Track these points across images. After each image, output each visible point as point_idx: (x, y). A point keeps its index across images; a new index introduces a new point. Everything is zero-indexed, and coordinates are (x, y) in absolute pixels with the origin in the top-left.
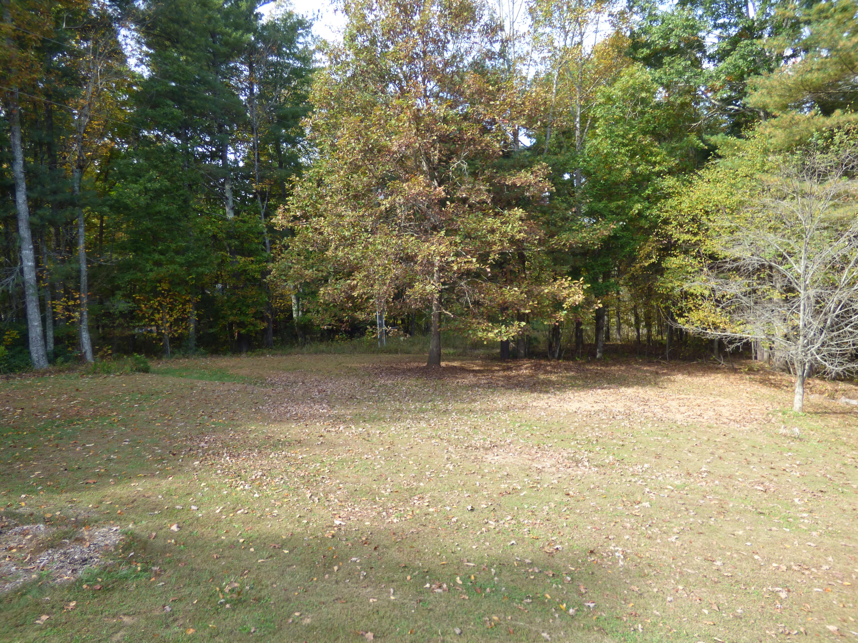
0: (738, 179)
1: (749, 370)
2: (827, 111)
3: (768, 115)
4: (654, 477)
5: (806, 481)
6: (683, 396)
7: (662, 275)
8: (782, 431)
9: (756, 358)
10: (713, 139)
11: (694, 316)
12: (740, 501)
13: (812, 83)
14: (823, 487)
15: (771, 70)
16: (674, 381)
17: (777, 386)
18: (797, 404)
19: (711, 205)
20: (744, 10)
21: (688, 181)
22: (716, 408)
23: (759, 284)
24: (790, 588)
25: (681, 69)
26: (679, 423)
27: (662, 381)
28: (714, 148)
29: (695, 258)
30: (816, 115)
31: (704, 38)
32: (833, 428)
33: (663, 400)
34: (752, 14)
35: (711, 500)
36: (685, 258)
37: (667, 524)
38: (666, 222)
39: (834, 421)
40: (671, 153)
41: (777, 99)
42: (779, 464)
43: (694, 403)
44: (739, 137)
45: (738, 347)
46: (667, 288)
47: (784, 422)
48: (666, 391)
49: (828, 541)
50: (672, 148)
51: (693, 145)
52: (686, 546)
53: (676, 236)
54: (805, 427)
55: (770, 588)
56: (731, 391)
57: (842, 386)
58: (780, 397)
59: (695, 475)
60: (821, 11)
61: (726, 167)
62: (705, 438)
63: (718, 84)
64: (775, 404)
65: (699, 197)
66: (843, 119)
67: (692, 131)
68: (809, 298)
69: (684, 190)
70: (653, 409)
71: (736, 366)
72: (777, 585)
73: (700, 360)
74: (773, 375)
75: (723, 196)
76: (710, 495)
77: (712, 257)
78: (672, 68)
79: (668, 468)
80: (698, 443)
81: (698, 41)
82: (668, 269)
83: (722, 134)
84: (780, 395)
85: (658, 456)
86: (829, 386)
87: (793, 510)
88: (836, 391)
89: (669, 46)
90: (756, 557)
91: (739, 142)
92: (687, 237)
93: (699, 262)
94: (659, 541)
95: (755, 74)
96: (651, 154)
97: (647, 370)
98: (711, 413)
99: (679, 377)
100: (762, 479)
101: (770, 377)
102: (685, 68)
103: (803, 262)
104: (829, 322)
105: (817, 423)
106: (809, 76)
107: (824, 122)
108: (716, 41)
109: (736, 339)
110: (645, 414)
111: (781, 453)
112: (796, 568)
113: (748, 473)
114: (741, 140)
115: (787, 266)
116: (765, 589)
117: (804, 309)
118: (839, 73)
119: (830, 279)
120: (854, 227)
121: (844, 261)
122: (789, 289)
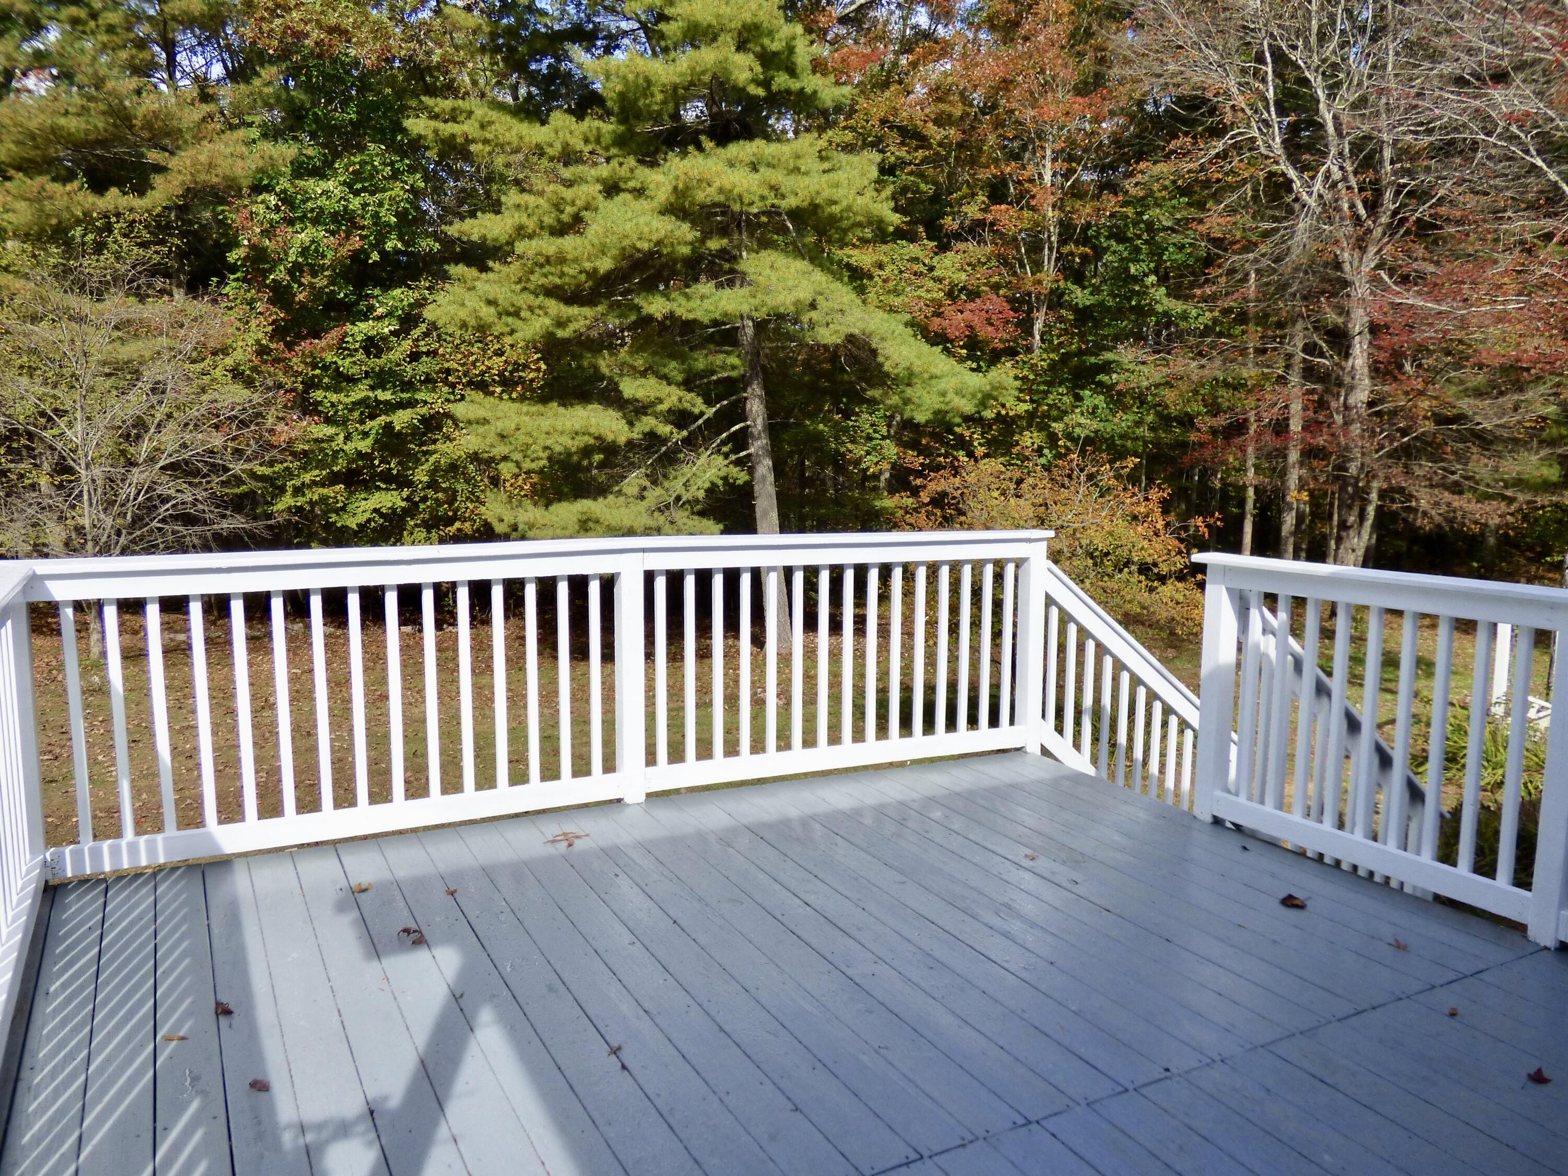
2: (97, 187)
13: (70, 134)
18: (95, 651)
23: (12, 461)
30: (80, 189)
66: (123, 202)
68: (93, 481)
103: (79, 427)
104: (129, 517)
106: (62, 121)
107: (94, 204)
115: (55, 431)
117: (90, 499)
118: (111, 129)
119: (123, 452)
120: (149, 374)
121: (140, 424)
122: (63, 468)
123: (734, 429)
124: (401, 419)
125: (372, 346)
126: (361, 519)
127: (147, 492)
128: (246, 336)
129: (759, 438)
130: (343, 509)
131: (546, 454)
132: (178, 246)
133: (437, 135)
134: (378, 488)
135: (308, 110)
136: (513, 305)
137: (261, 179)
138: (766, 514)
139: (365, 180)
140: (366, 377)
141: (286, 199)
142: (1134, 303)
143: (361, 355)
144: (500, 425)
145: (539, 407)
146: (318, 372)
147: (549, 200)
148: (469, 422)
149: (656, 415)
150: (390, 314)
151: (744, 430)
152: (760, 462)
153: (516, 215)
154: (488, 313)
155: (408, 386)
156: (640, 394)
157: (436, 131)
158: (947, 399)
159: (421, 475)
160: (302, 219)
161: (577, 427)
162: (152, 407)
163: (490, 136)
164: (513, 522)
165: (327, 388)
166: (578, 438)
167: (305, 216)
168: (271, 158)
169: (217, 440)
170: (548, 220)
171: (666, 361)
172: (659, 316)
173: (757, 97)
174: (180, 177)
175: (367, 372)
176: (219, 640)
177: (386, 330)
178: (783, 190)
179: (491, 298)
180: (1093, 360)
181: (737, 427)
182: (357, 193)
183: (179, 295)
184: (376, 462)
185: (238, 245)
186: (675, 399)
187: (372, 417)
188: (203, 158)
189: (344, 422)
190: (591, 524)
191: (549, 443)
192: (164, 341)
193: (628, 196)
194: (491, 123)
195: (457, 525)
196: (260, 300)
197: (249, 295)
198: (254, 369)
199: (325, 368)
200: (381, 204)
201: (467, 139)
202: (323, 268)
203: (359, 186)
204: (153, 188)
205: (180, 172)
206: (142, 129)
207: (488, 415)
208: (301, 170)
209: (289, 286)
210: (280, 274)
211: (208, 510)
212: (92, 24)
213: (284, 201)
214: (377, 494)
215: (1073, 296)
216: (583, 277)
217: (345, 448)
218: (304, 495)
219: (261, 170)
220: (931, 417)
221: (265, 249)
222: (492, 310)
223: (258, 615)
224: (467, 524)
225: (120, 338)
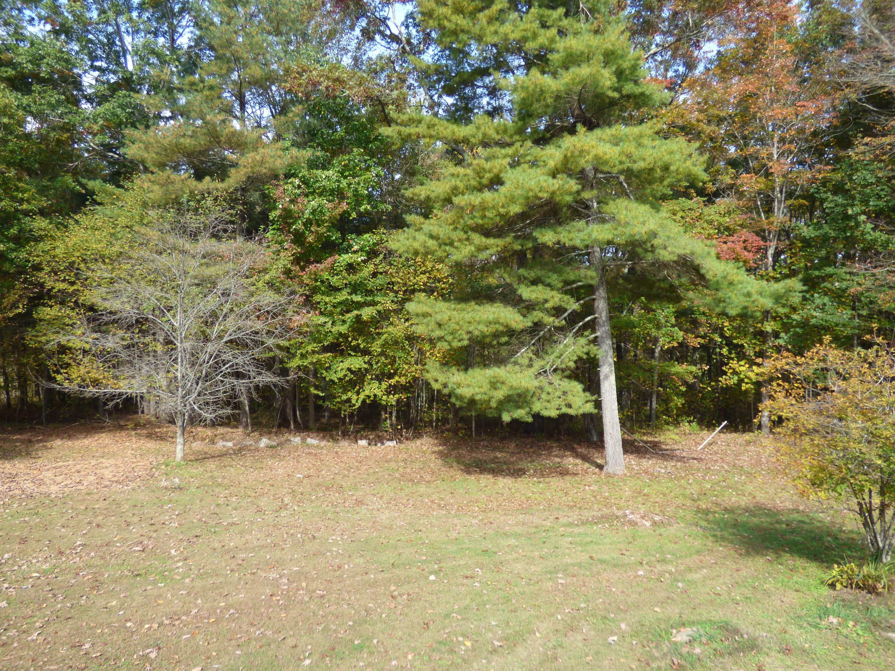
0: (118, 229)
1: (136, 425)
2: (199, 176)
3: (146, 170)
4: (16, 568)
5: (183, 530)
6: (60, 464)
7: (34, 327)
8: (164, 484)
9: (143, 412)
10: (91, 184)
11: (74, 373)
12: (117, 568)
13: (185, 147)
14: (198, 532)
15: (147, 127)
16: (51, 448)
17: (162, 438)
18: (179, 455)
19: (89, 253)
20: (122, 60)
21: (62, 224)
22: (98, 471)
23: (141, 336)
24: (161, 646)
25: (54, 102)
26: (53, 496)
27: (37, 450)
28: (92, 193)
29: (73, 309)
30: (190, 177)
31: (80, 76)
32: (211, 472)
33: (35, 472)
34: (130, 67)
35: (84, 576)
36: (61, 309)
37: (28, 621)
38: (38, 268)
39: (211, 465)
40: (42, 191)
41: (154, 155)
42: (159, 519)
43: (73, 470)
44: (119, 186)
45: (117, 404)
46: (40, 342)
47: (167, 474)
48: (40, 462)
49: (199, 584)
50: (43, 186)
51: (68, 187)
52: (50, 639)
53: (49, 284)
54: (186, 476)
55: (141, 653)
56: (116, 450)
57: (221, 430)
58: (165, 449)
59: (68, 552)
60: (192, 84)
61: (105, 215)
62: (83, 507)
63: (96, 128)
64: (159, 458)
65: (76, 243)
66: (212, 185)
67: (67, 172)
68: (185, 351)
69: (59, 234)
70: (22, 485)
71: (122, 423)
72: (148, 647)
73: (83, 421)
74: (159, 428)
75: (102, 245)
76: (84, 571)
77: (92, 308)
78: (43, 98)
79: (35, 552)
80: (74, 514)
81: (73, 77)
82: (41, 320)
83: (100, 180)
84: (165, 447)
85: (24, 541)
86: (209, 432)
87: (169, 562)
88: (216, 436)
89: (39, 73)
90: (129, 624)
91: (118, 191)
92: (62, 286)
93: (77, 313)
94: (15, 645)
95: (132, 126)
96: (17, 189)
97: (17, 439)
98: (92, 478)
99: (58, 442)
100: (141, 539)
101: (157, 430)
102: (58, 101)
103: (178, 317)
104: (204, 373)
105: (197, 470)
106: (182, 140)
107: (196, 186)
108: (94, 82)
109: (115, 396)
110: (11, 493)
111: (162, 507)
112: (167, 622)
113: (127, 536)
114: (120, 190)
115: (164, 319)
116: (135, 657)
117: (182, 361)
118: (208, 143)
119: (203, 332)
120: (221, 286)
121: (214, 315)
122: (168, 342)
123: (587, 320)
124: (367, 313)
125: (351, 268)
126: (341, 375)
127: (215, 358)
128: (278, 262)
129: (604, 326)
130: (329, 368)
131: (468, 336)
132: (241, 211)
133: (400, 135)
134: (350, 355)
135: (318, 131)
136: (449, 238)
137: (290, 170)
138: (607, 377)
139: (350, 170)
140: (346, 287)
141: (305, 182)
142: (848, 234)
143: (344, 273)
144: (439, 317)
145: (462, 305)
146: (318, 283)
147: (474, 170)
148: (417, 315)
149: (543, 310)
150: (362, 250)
151: (594, 320)
152: (604, 342)
153: (453, 180)
154: (432, 244)
155: (369, 292)
156: (533, 296)
157: (399, 133)
158: (752, 299)
159: (376, 347)
160: (312, 193)
161: (491, 318)
162: (222, 304)
163: (433, 133)
164: (444, 381)
165: (323, 294)
166: (492, 326)
167: (314, 191)
168: (296, 157)
169: (259, 325)
170: (473, 183)
171: (550, 274)
172: (550, 244)
173: (613, 98)
174: (245, 170)
175: (346, 284)
176: (252, 448)
177: (359, 259)
178: (634, 157)
179: (434, 234)
180: (817, 273)
181: (589, 318)
182: (345, 177)
183: (240, 239)
184: (350, 339)
185: (275, 208)
186: (556, 299)
187: (348, 311)
188: (258, 158)
189: (331, 314)
190: (499, 385)
191: (471, 329)
192: (231, 265)
193: (526, 166)
194: (434, 125)
195: (397, 378)
196: (287, 241)
197: (280, 238)
198: (282, 282)
199: (322, 282)
200: (359, 184)
201: (418, 137)
202: (323, 221)
203: (347, 173)
204: (229, 177)
205: (245, 166)
206: (225, 143)
207: (429, 310)
208: (313, 164)
209: (303, 233)
210: (299, 226)
211: (252, 370)
212: (201, 85)
213: (304, 183)
214: (350, 359)
215: (801, 231)
216: (498, 219)
217: (333, 330)
218: (307, 359)
219: (290, 165)
220: (740, 311)
221: (290, 211)
222: (435, 242)
223: (274, 430)
224: (403, 378)
225: (206, 264)
